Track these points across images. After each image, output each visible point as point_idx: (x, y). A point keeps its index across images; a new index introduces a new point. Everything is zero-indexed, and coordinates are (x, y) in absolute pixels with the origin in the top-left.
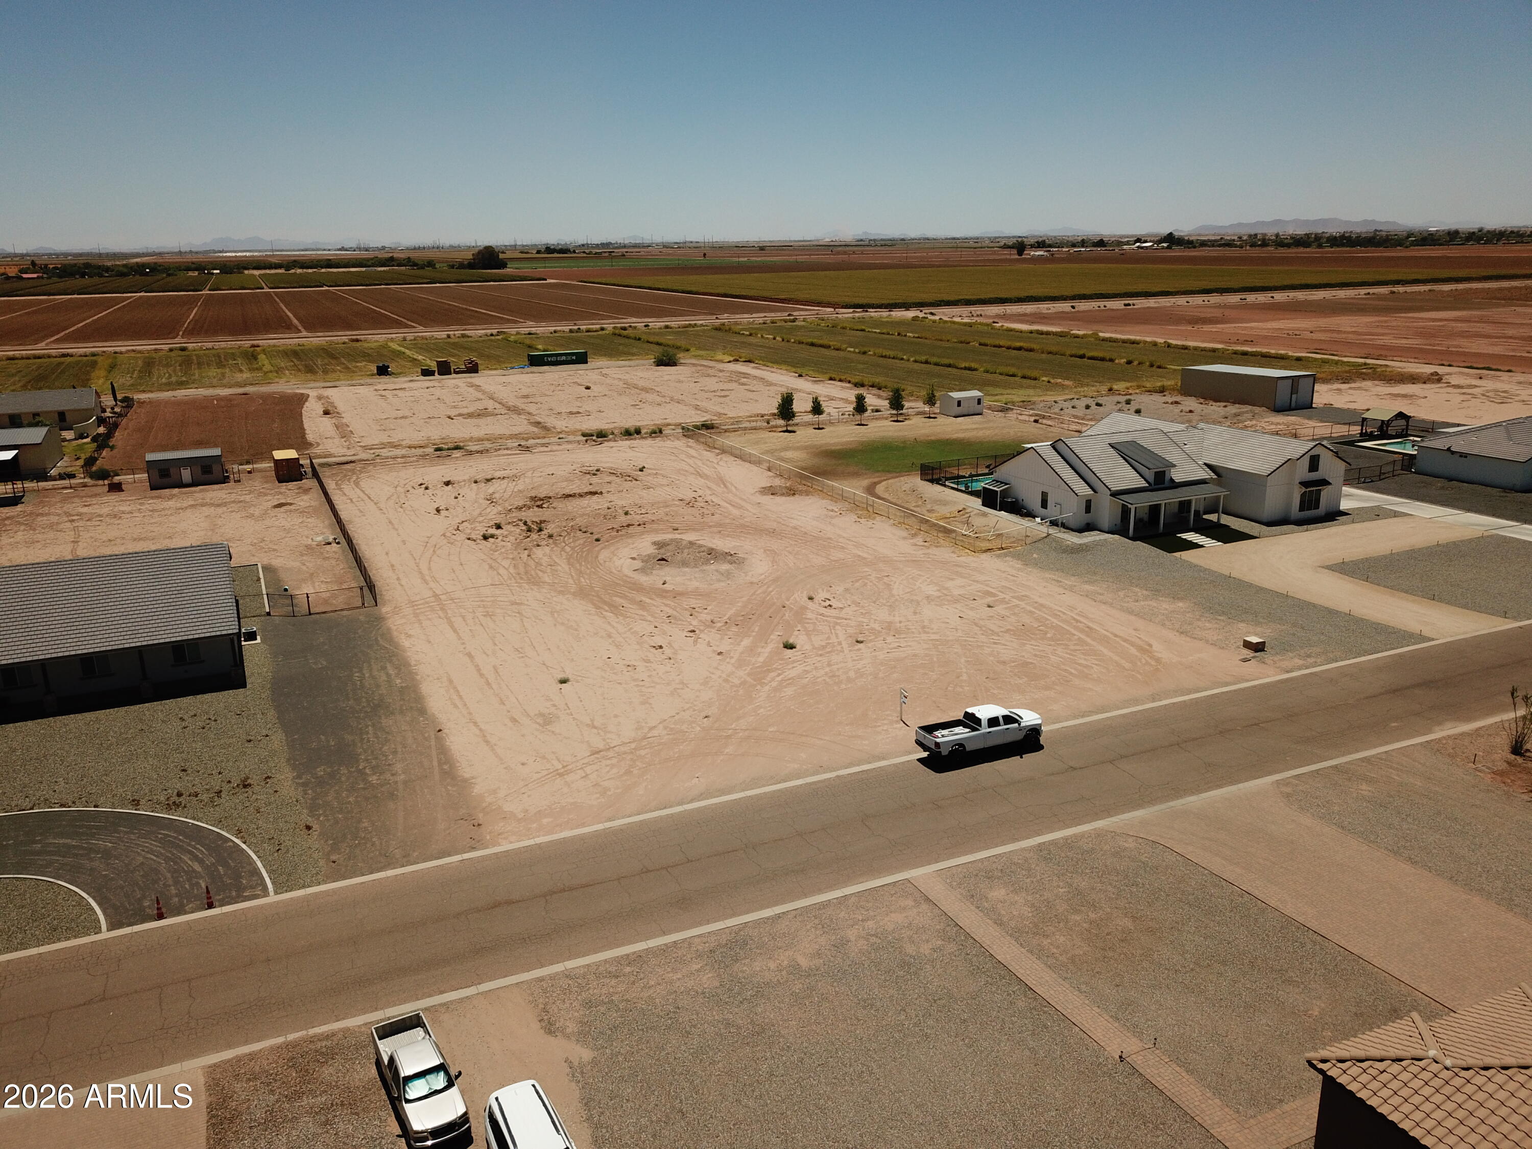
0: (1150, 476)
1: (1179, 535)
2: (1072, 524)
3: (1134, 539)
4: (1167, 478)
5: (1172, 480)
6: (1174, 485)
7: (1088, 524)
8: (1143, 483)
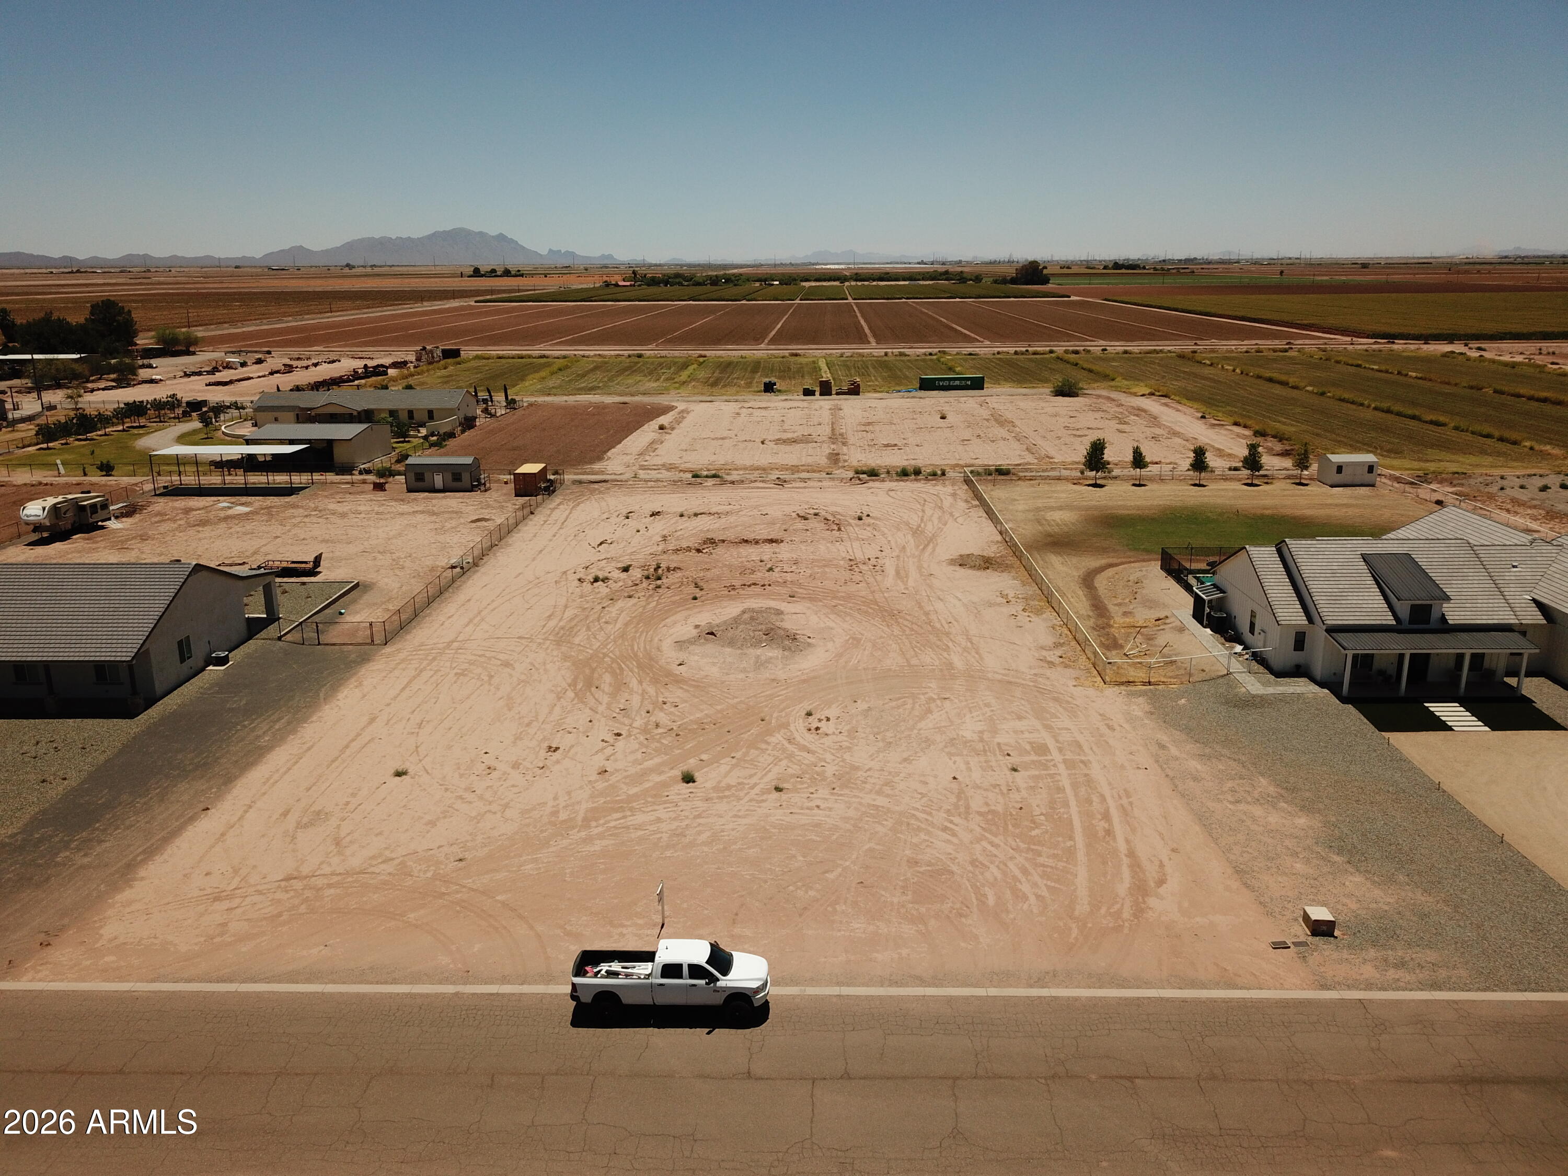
0: (1404, 610)
1: (1426, 705)
2: (1276, 663)
3: (1344, 700)
4: (1435, 615)
5: (1443, 618)
6: (1445, 628)
7: (1298, 667)
8: (1388, 619)
